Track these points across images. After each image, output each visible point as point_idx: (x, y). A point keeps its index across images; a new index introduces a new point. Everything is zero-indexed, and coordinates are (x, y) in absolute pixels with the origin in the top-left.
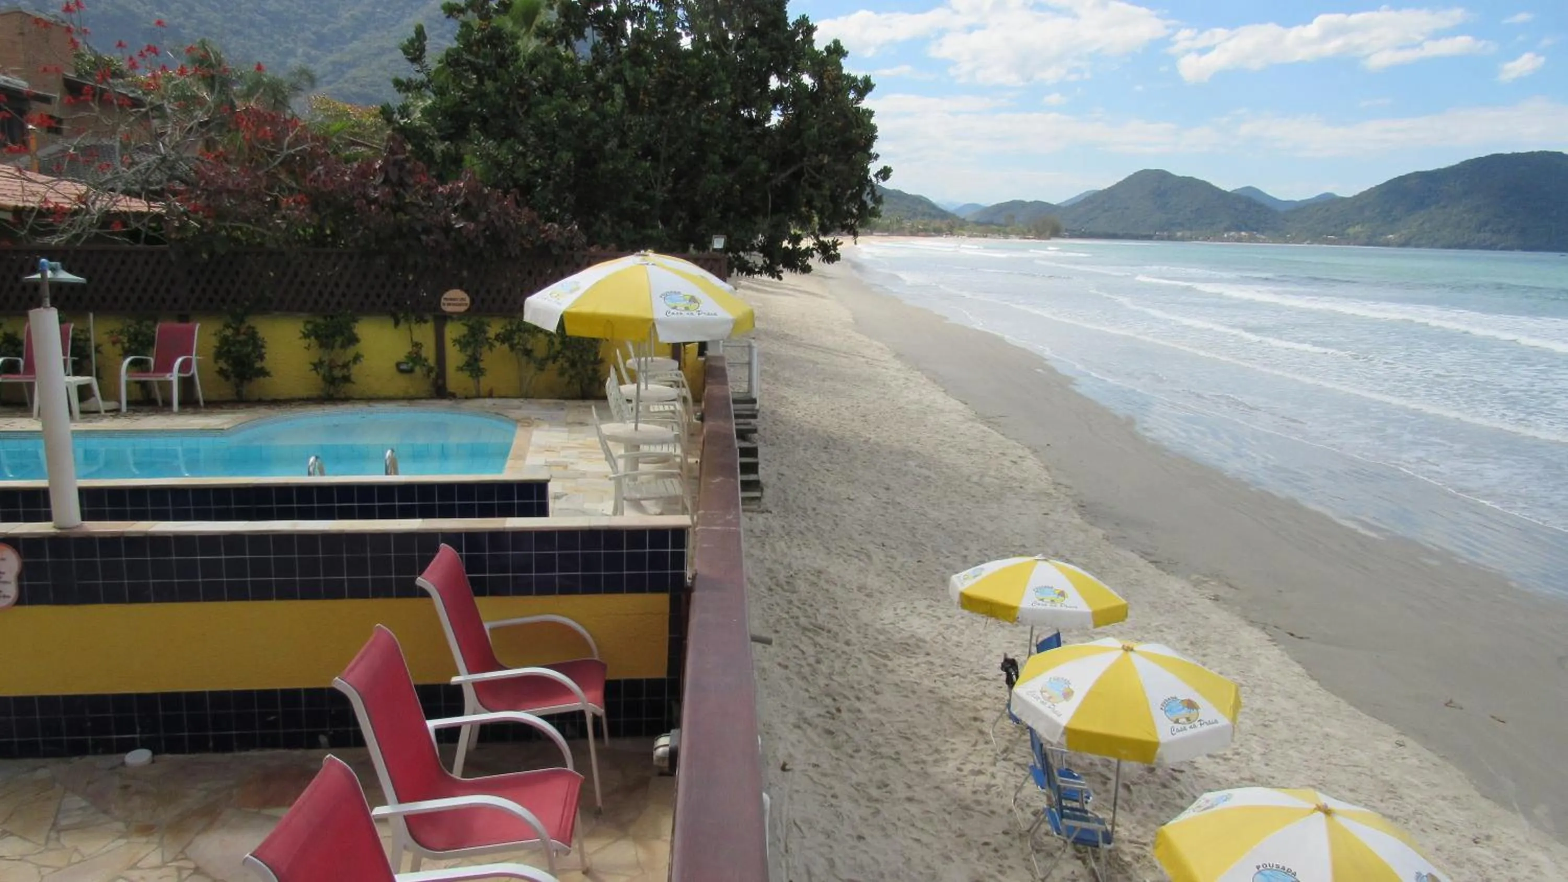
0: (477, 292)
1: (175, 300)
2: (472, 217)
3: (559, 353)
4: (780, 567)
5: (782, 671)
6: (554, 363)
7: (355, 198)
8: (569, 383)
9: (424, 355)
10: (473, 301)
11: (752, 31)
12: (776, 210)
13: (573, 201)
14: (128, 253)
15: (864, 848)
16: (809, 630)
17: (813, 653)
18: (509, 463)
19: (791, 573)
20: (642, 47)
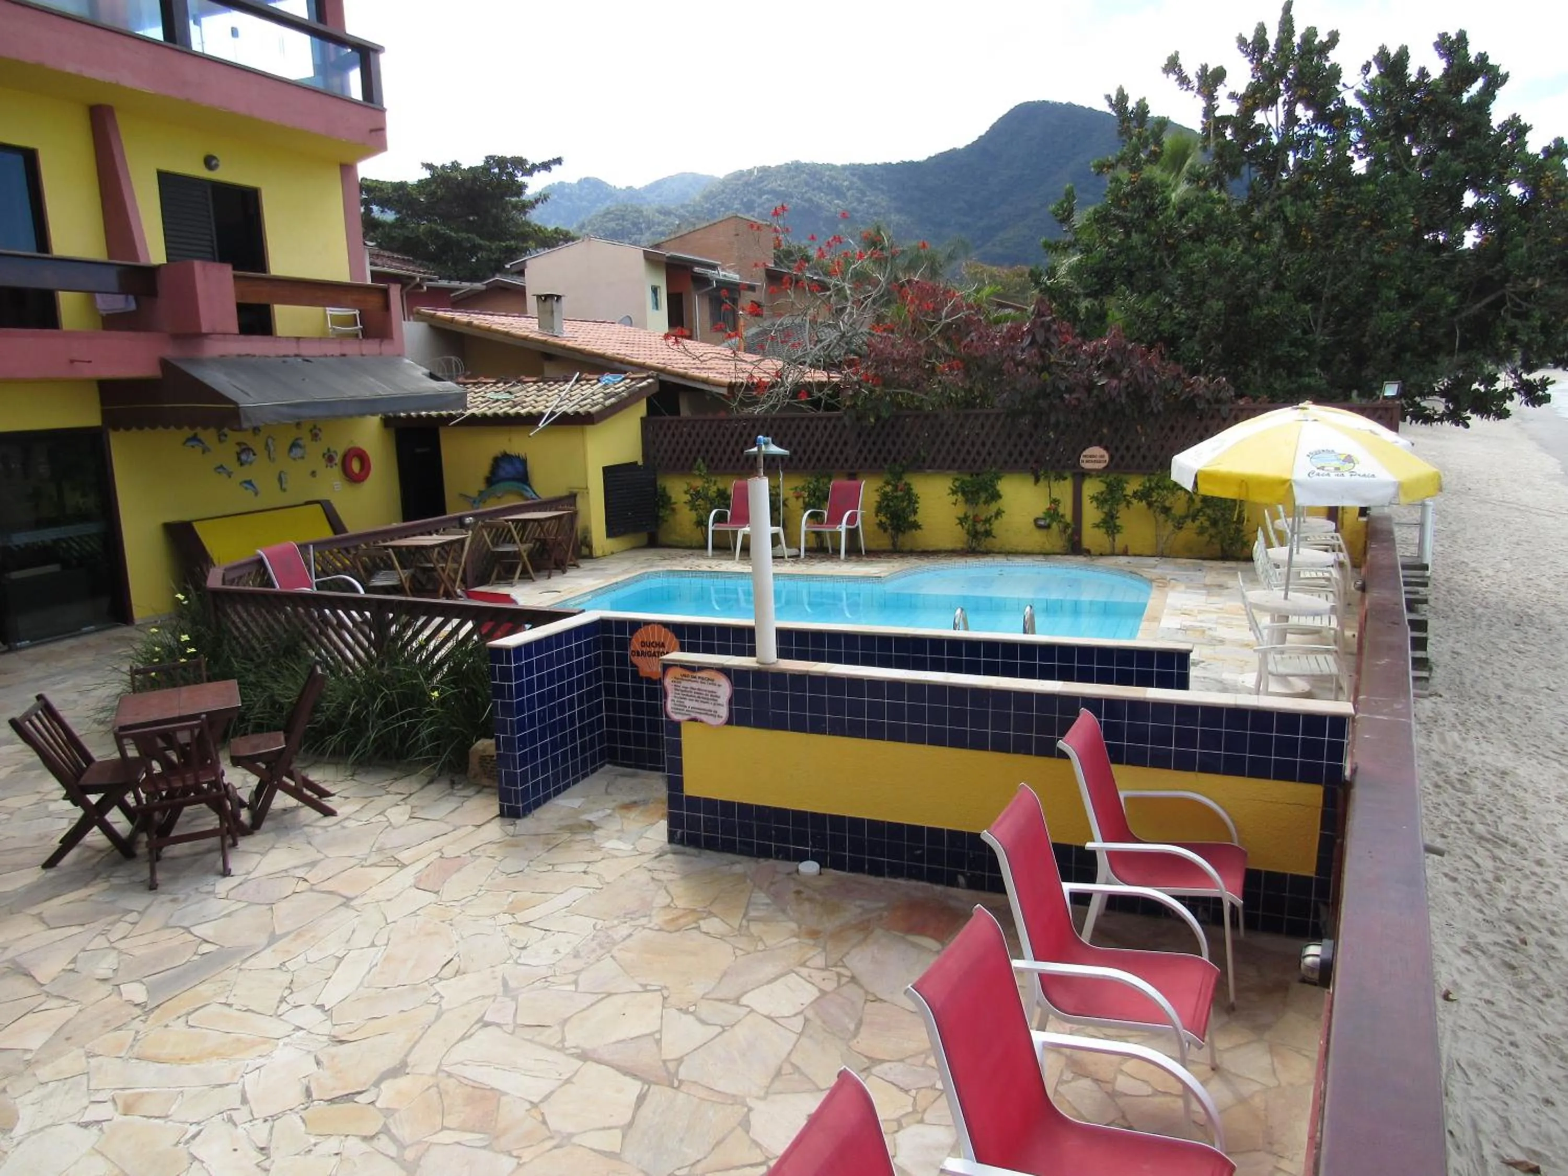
0: (1117, 449)
1: (846, 460)
2: (1116, 374)
3: (1199, 511)
4: (1450, 760)
5: (1450, 884)
6: (1193, 521)
7: (1004, 361)
8: (1209, 542)
9: (1061, 510)
10: (1112, 458)
11: (1444, 143)
12: (1466, 346)
13: (1220, 351)
14: (811, 419)
15: (1552, 1115)
16: (1487, 840)
17: (1491, 868)
18: (1144, 625)
19: (1466, 770)
20: (1306, 178)
